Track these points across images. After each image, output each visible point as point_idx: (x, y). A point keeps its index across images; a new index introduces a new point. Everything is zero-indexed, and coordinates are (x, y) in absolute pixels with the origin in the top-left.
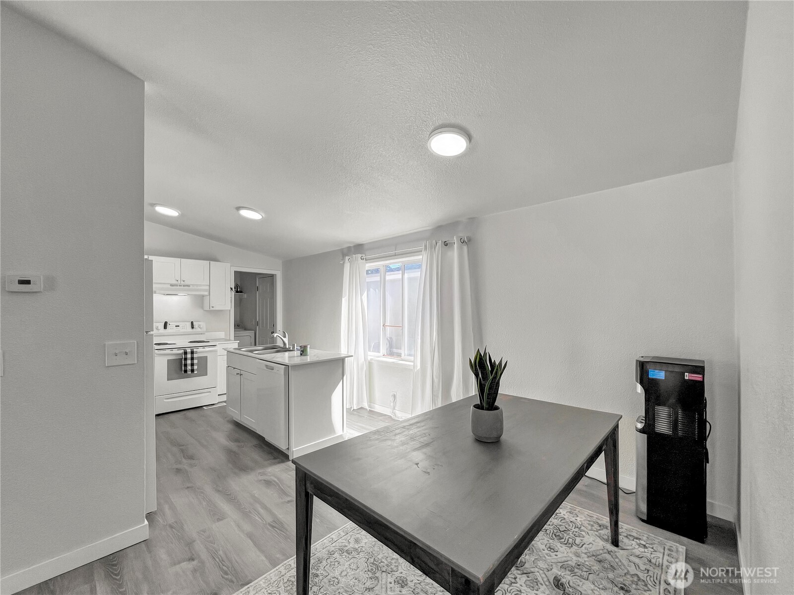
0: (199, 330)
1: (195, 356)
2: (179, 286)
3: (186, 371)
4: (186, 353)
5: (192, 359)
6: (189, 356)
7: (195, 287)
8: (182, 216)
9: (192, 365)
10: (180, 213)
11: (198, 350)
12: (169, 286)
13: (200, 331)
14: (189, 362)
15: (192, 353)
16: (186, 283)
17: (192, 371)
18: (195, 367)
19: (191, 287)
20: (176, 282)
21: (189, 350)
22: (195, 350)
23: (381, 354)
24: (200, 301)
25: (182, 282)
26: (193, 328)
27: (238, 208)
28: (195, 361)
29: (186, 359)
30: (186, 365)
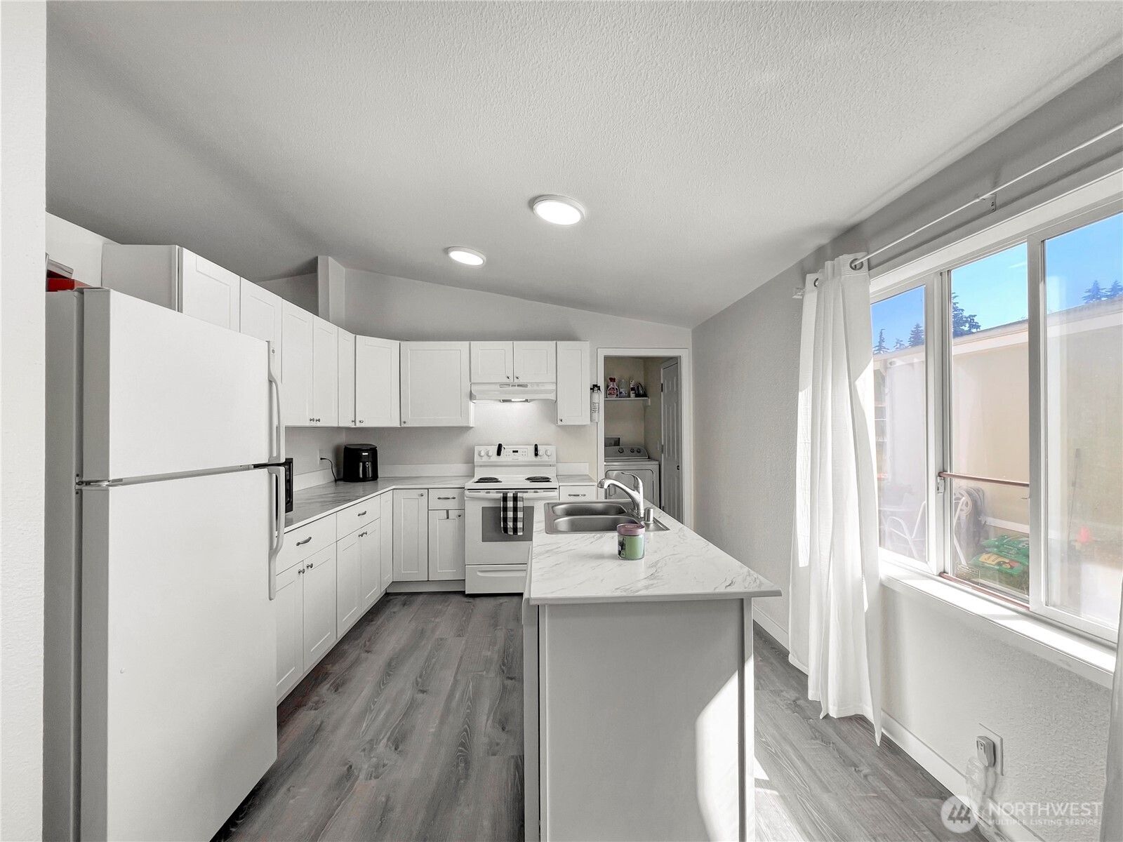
0: (545, 458)
1: (520, 504)
2: (512, 386)
3: (506, 530)
4: (505, 499)
5: (515, 509)
6: (510, 504)
7: (535, 388)
8: (489, 263)
9: (515, 520)
10: (485, 259)
11: (525, 495)
12: (497, 387)
13: (546, 461)
14: (510, 514)
15: (515, 499)
16: (521, 381)
17: (515, 530)
18: (520, 525)
19: (529, 387)
20: (507, 381)
21: (510, 495)
22: (519, 495)
23: (933, 568)
24: (551, 408)
25: (516, 380)
26: (536, 455)
27: (532, 202)
28: (520, 515)
29: (505, 509)
30: (505, 519)
